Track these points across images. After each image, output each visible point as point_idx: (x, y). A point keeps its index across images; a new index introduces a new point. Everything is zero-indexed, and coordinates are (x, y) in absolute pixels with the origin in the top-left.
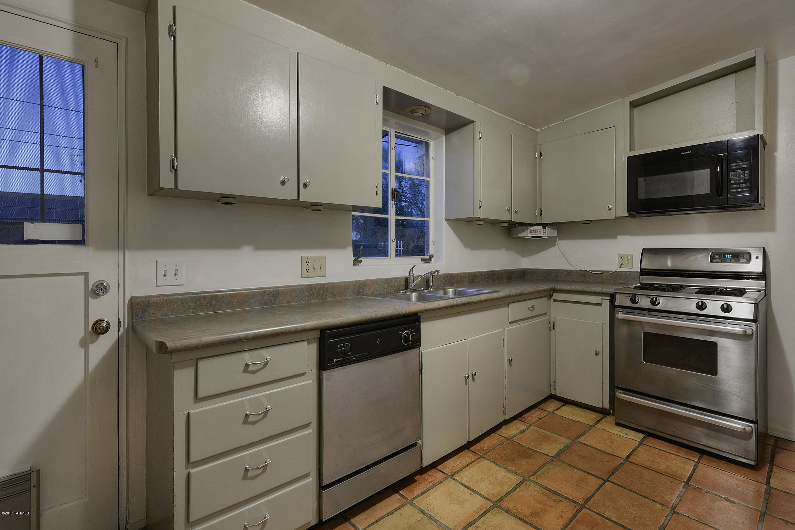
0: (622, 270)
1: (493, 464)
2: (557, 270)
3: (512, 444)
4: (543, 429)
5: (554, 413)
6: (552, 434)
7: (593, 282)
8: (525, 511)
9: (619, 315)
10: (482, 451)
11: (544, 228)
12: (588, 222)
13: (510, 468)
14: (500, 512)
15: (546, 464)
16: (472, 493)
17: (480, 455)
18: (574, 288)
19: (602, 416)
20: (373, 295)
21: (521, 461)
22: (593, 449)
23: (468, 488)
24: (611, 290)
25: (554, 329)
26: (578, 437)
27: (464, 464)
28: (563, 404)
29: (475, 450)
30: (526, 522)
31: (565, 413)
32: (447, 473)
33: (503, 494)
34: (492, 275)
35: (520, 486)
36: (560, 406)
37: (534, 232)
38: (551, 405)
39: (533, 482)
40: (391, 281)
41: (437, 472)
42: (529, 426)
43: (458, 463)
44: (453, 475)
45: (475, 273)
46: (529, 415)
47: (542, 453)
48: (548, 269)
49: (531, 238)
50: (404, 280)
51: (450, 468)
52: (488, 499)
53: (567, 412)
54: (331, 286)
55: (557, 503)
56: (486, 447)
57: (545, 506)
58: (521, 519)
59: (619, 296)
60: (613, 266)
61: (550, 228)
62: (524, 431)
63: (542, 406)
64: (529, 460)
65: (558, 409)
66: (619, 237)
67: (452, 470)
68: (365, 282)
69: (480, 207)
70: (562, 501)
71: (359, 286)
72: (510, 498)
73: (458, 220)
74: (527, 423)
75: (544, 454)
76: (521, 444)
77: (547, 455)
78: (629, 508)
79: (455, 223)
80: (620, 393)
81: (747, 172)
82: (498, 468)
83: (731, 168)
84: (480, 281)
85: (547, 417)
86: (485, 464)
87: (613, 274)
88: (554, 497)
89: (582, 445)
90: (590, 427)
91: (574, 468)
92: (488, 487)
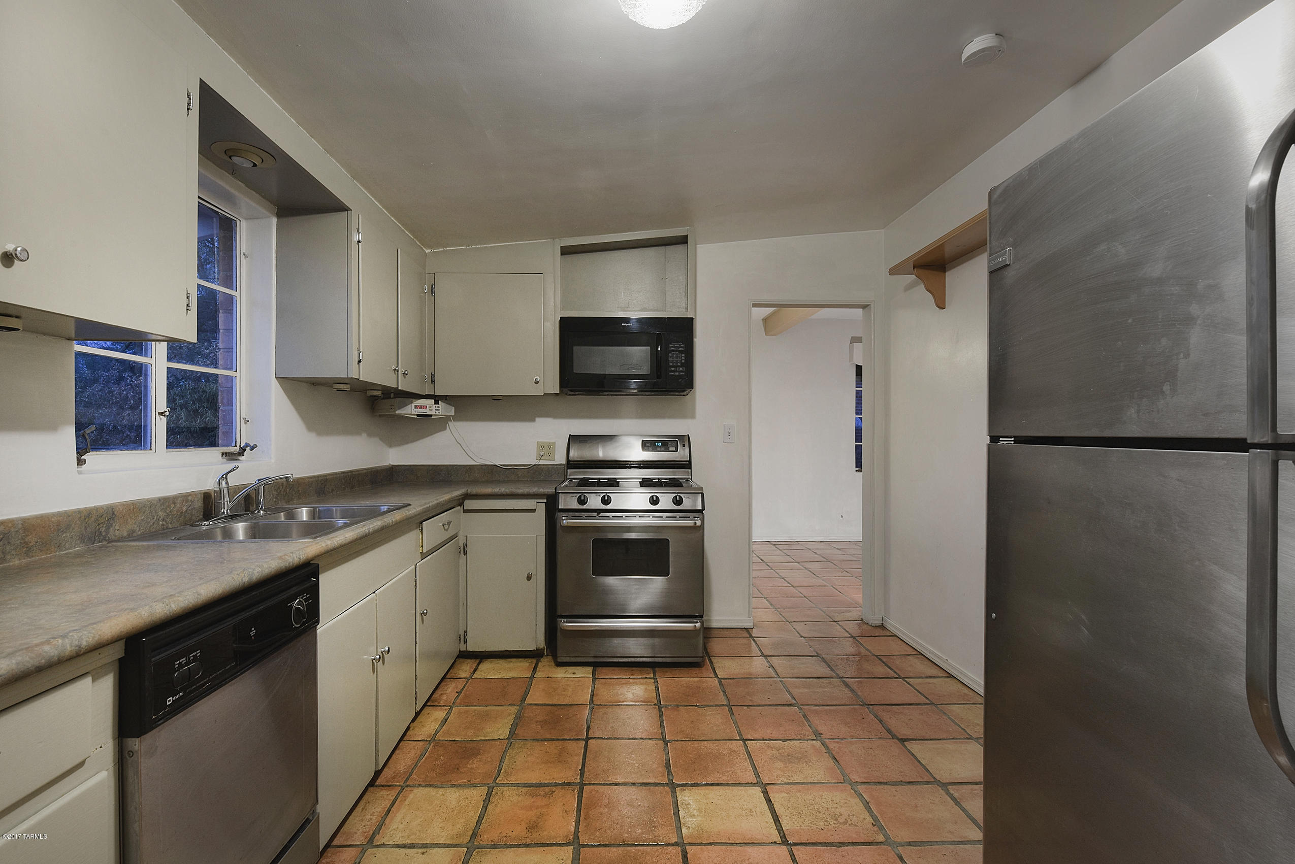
0: (541, 462)
1: (431, 789)
2: (450, 465)
3: (441, 746)
4: (472, 706)
5: (473, 677)
6: (489, 708)
7: (504, 481)
8: (518, 831)
9: (564, 521)
10: (400, 777)
11: (437, 402)
12: (501, 398)
13: (460, 782)
14: (485, 854)
15: (505, 751)
16: (424, 850)
17: (400, 786)
18: (498, 490)
19: (534, 661)
20: (131, 536)
21: (470, 765)
22: (550, 707)
23: (412, 846)
24: (550, 490)
25: (464, 554)
26: (523, 699)
27: (380, 812)
28: (478, 661)
29: (387, 781)
30: (527, 846)
31: (489, 673)
32: (358, 843)
33: (473, 825)
34: (350, 479)
35: (489, 801)
36: (476, 665)
37: (421, 407)
38: (463, 668)
39: (504, 785)
40: (174, 503)
41: (340, 852)
42: (450, 709)
43: (368, 817)
44: (371, 840)
45: (325, 475)
46: (440, 693)
47: (491, 740)
48: (434, 465)
49: (416, 417)
50: (201, 497)
51: (359, 834)
52: (455, 846)
53: (490, 670)
54: (20, 526)
55: (551, 797)
56: (402, 768)
57: (539, 809)
58: (518, 846)
59: (563, 497)
60: (530, 459)
61: (444, 402)
62: (446, 720)
63: (451, 673)
64: (479, 758)
65: (475, 671)
66: (537, 419)
67: (365, 833)
68: (113, 509)
69: (360, 361)
70: (554, 792)
71: (96, 520)
72: (486, 825)
73: (299, 381)
74: (443, 706)
75: (493, 739)
76: (454, 740)
77: (499, 739)
78: (627, 760)
79: (292, 385)
80: (564, 622)
81: (683, 355)
82: (441, 791)
83: (670, 349)
84: (333, 490)
85: (468, 687)
86: (418, 794)
87: (530, 469)
88: (541, 791)
89: (534, 707)
90: (531, 680)
91: (542, 741)
92: (444, 827)
